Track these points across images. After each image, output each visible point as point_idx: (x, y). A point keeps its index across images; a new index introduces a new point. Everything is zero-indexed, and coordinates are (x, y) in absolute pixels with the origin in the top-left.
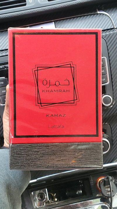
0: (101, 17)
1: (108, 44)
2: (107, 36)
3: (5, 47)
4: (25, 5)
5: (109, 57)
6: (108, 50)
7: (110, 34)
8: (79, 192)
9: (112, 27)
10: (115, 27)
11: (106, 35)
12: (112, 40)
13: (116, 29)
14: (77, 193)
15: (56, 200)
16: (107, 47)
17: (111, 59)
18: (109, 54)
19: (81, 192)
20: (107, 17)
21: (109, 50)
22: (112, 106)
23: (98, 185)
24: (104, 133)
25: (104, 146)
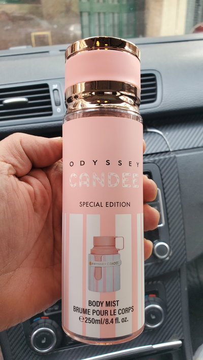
0: (152, 136)
1: (163, 171)
2: (161, 162)
4: (51, 115)
5: (164, 189)
6: (162, 180)
7: (165, 159)
9: (167, 150)
10: (171, 150)
11: (160, 160)
12: (168, 167)
13: (172, 152)
16: (161, 175)
17: (166, 187)
18: (163, 184)
20: (160, 137)
21: (164, 180)
22: (168, 258)
24: (155, 295)
25: (156, 316)
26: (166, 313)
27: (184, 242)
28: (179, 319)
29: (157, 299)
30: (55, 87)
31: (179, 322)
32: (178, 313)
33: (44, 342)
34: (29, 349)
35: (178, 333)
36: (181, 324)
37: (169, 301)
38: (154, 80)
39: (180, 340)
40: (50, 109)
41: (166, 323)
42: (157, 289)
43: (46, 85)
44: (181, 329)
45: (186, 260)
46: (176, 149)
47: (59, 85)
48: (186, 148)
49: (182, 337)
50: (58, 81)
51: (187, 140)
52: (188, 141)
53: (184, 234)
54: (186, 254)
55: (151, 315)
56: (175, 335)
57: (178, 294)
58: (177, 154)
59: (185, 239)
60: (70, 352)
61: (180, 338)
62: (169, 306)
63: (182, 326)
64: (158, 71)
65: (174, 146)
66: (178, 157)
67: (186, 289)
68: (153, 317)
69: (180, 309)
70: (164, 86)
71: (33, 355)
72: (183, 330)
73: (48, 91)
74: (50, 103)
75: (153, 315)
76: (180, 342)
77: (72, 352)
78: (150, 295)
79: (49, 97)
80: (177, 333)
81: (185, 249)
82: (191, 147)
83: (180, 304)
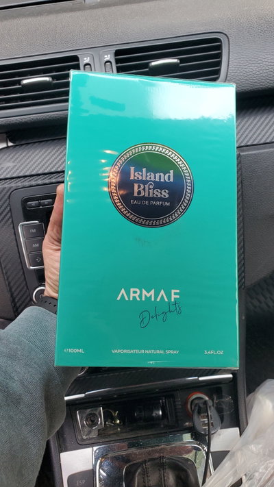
3: (43, 169)
8: (157, 413)
14: (154, 415)
15: (118, 421)
19: (161, 413)
23: (189, 406)
27: (243, 263)
30: (87, 60)
38: (219, 47)
39: (231, 373)
43: (75, 58)
45: (244, 283)
46: (242, 145)
47: (93, 58)
48: (255, 143)
50: (90, 52)
53: (244, 252)
54: (244, 277)
58: (243, 151)
59: (244, 259)
64: (223, 34)
65: (240, 141)
66: (243, 155)
67: (243, 318)
70: (231, 57)
73: (78, 66)
76: (231, 376)
81: (243, 271)
82: (262, 142)
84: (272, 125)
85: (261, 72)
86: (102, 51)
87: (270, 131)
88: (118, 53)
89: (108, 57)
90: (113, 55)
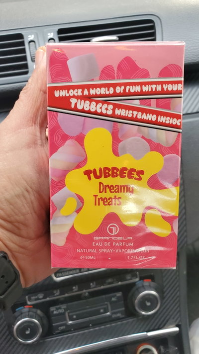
4: (26, 73)
24: (150, 280)
25: (151, 303)
26: (162, 298)
27: (184, 223)
28: (176, 304)
29: (153, 284)
30: (31, 38)
31: (176, 307)
32: (175, 297)
33: (28, 332)
34: (12, 339)
35: (175, 318)
36: (178, 309)
37: (166, 286)
38: (153, 27)
39: (177, 326)
40: (26, 66)
41: (163, 308)
42: (152, 274)
43: (20, 36)
44: (179, 314)
45: (186, 242)
47: (37, 35)
48: (189, 112)
49: (179, 322)
50: (34, 30)
51: (191, 102)
52: (192, 104)
53: (185, 213)
54: (186, 236)
55: (146, 302)
56: (171, 321)
57: (176, 278)
59: (185, 219)
60: (57, 341)
61: (176, 323)
62: (166, 291)
63: (179, 311)
64: (156, 16)
67: (185, 272)
68: (148, 304)
69: (178, 294)
70: (164, 35)
71: (17, 345)
72: (180, 316)
73: (23, 44)
74: (25, 58)
75: (148, 301)
76: (177, 329)
77: (60, 341)
78: (145, 280)
79: (24, 51)
80: (173, 318)
81: (186, 231)
82: (195, 111)
83: (178, 289)
84: (196, 97)
85: (192, 48)
86: (46, 29)
87: (195, 103)
88: (60, 31)
89: (51, 35)
90: (56, 33)
